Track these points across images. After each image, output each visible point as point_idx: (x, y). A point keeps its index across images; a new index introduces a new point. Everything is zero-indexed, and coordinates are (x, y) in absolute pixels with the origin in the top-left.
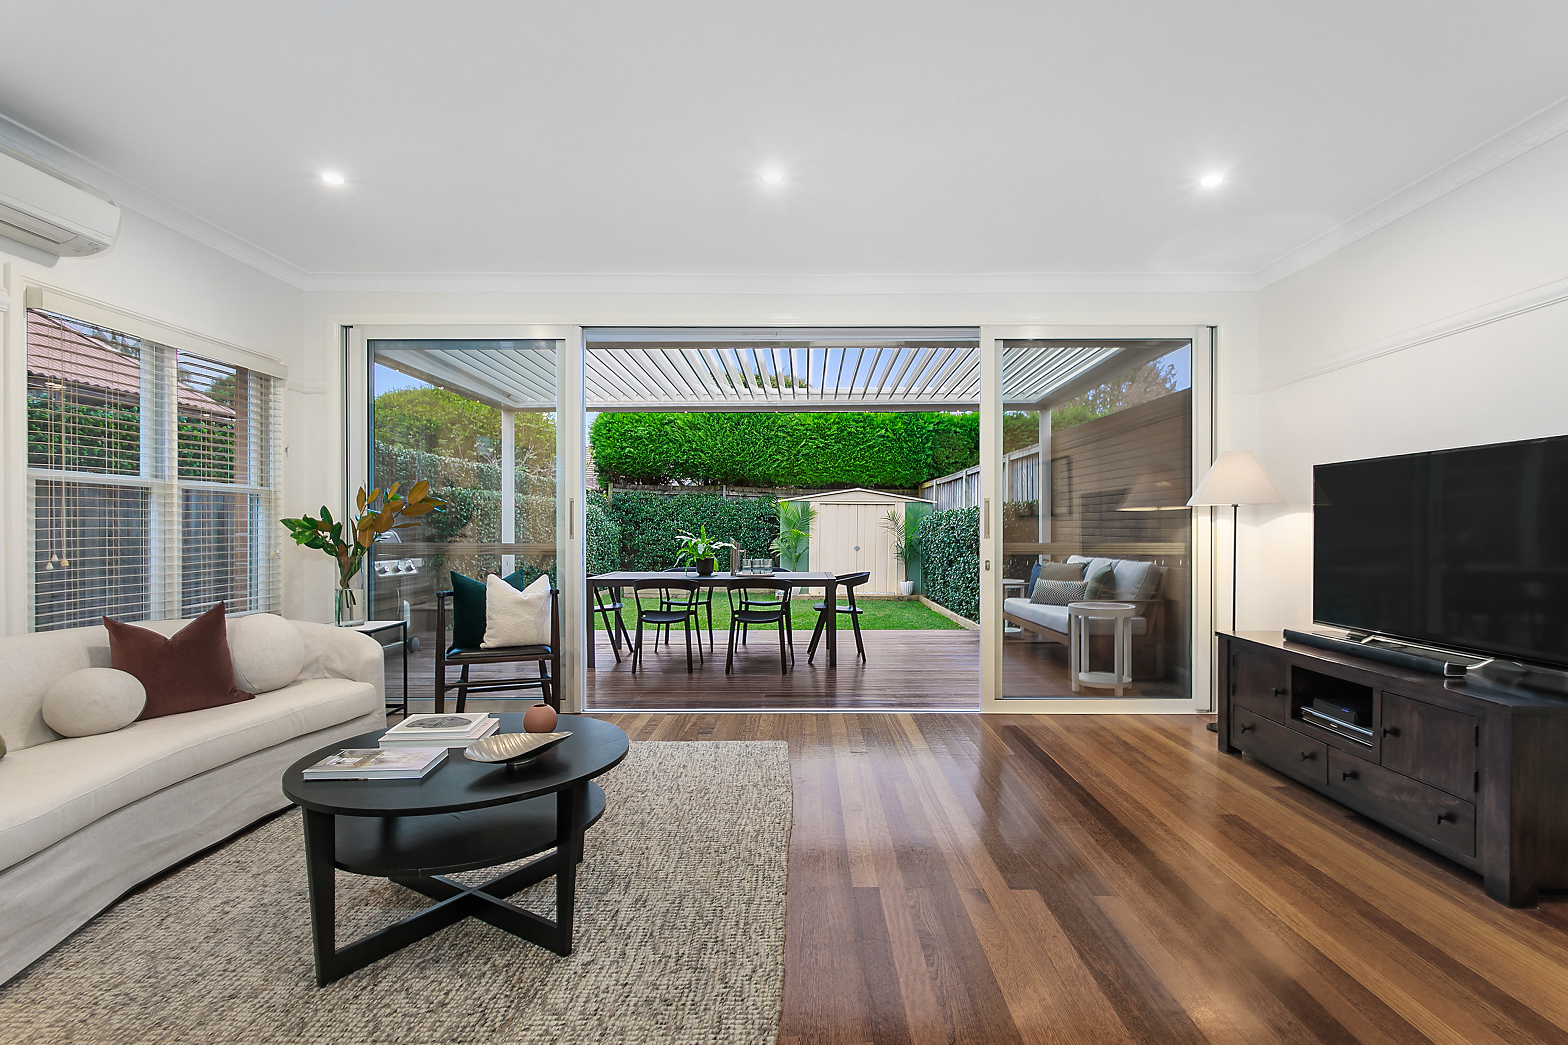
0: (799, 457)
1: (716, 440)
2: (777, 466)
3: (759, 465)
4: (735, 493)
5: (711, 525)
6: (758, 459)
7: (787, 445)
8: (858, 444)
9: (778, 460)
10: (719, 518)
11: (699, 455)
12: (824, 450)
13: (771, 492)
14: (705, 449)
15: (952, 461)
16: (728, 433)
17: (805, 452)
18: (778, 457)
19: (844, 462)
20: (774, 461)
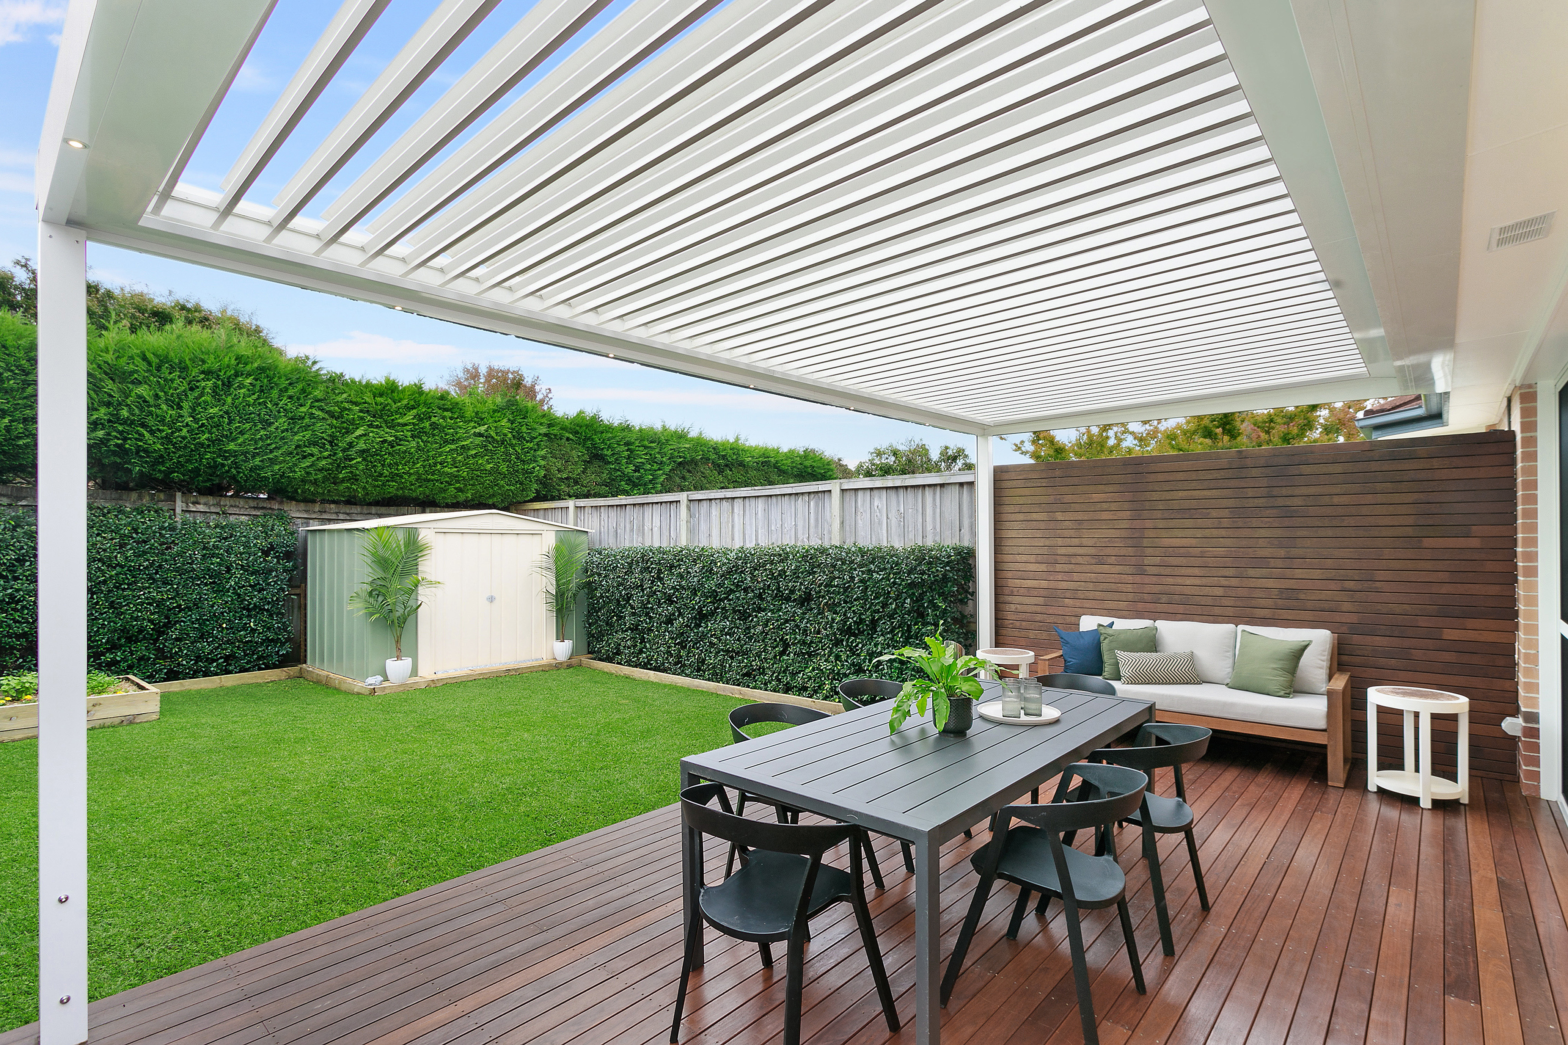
0: (352, 452)
1: (181, 408)
2: (311, 466)
3: (273, 461)
4: (201, 508)
5: (160, 566)
6: (271, 452)
7: (329, 432)
8: (446, 442)
9: (312, 455)
10: (180, 554)
11: (137, 432)
12: (392, 447)
13: (276, 507)
14: (151, 421)
15: (565, 476)
16: (208, 398)
17: (362, 445)
18: (315, 450)
19: (424, 467)
20: (305, 457)
